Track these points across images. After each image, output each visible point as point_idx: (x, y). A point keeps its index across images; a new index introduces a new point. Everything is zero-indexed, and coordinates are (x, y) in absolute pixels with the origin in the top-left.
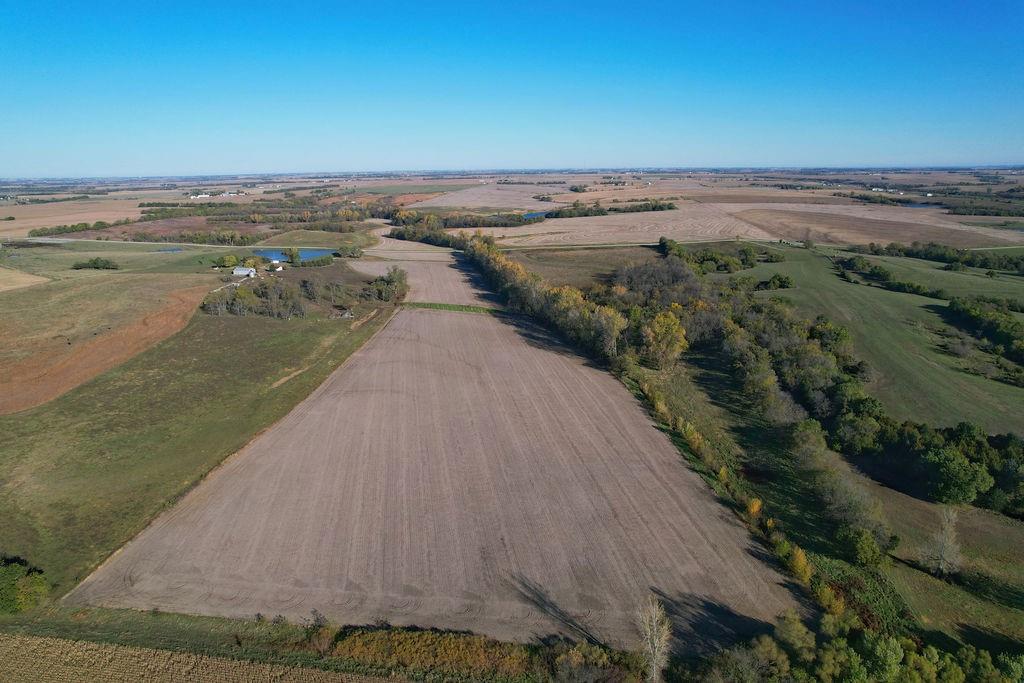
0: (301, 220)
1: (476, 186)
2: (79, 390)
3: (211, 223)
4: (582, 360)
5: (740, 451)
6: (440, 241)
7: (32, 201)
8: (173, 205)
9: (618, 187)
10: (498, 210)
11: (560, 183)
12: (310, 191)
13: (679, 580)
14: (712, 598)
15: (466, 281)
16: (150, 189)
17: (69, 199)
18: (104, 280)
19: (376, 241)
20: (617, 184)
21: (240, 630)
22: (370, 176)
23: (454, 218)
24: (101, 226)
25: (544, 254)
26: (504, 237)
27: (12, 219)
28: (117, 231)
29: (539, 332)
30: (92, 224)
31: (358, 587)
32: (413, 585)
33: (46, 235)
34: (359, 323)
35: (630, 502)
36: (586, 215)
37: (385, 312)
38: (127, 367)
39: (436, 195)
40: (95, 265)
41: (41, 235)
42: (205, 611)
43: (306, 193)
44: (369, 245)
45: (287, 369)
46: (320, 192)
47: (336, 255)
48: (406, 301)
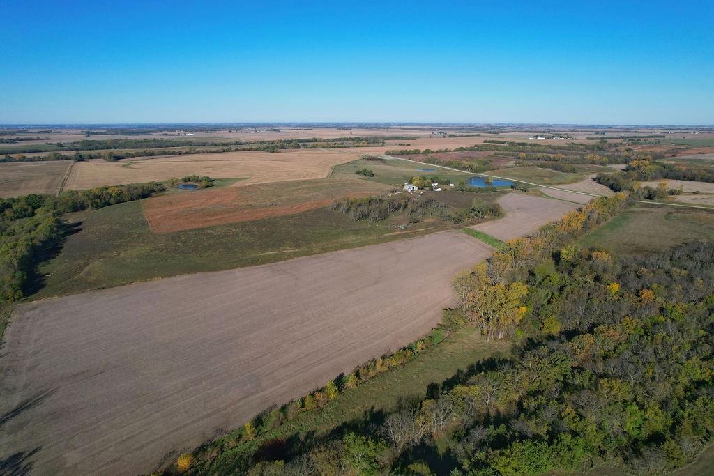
7: (451, 136)
33: (392, 155)
40: (365, 173)
44: (559, 184)
45: (288, 248)
46: (633, 140)
47: (512, 187)
48: (471, 227)
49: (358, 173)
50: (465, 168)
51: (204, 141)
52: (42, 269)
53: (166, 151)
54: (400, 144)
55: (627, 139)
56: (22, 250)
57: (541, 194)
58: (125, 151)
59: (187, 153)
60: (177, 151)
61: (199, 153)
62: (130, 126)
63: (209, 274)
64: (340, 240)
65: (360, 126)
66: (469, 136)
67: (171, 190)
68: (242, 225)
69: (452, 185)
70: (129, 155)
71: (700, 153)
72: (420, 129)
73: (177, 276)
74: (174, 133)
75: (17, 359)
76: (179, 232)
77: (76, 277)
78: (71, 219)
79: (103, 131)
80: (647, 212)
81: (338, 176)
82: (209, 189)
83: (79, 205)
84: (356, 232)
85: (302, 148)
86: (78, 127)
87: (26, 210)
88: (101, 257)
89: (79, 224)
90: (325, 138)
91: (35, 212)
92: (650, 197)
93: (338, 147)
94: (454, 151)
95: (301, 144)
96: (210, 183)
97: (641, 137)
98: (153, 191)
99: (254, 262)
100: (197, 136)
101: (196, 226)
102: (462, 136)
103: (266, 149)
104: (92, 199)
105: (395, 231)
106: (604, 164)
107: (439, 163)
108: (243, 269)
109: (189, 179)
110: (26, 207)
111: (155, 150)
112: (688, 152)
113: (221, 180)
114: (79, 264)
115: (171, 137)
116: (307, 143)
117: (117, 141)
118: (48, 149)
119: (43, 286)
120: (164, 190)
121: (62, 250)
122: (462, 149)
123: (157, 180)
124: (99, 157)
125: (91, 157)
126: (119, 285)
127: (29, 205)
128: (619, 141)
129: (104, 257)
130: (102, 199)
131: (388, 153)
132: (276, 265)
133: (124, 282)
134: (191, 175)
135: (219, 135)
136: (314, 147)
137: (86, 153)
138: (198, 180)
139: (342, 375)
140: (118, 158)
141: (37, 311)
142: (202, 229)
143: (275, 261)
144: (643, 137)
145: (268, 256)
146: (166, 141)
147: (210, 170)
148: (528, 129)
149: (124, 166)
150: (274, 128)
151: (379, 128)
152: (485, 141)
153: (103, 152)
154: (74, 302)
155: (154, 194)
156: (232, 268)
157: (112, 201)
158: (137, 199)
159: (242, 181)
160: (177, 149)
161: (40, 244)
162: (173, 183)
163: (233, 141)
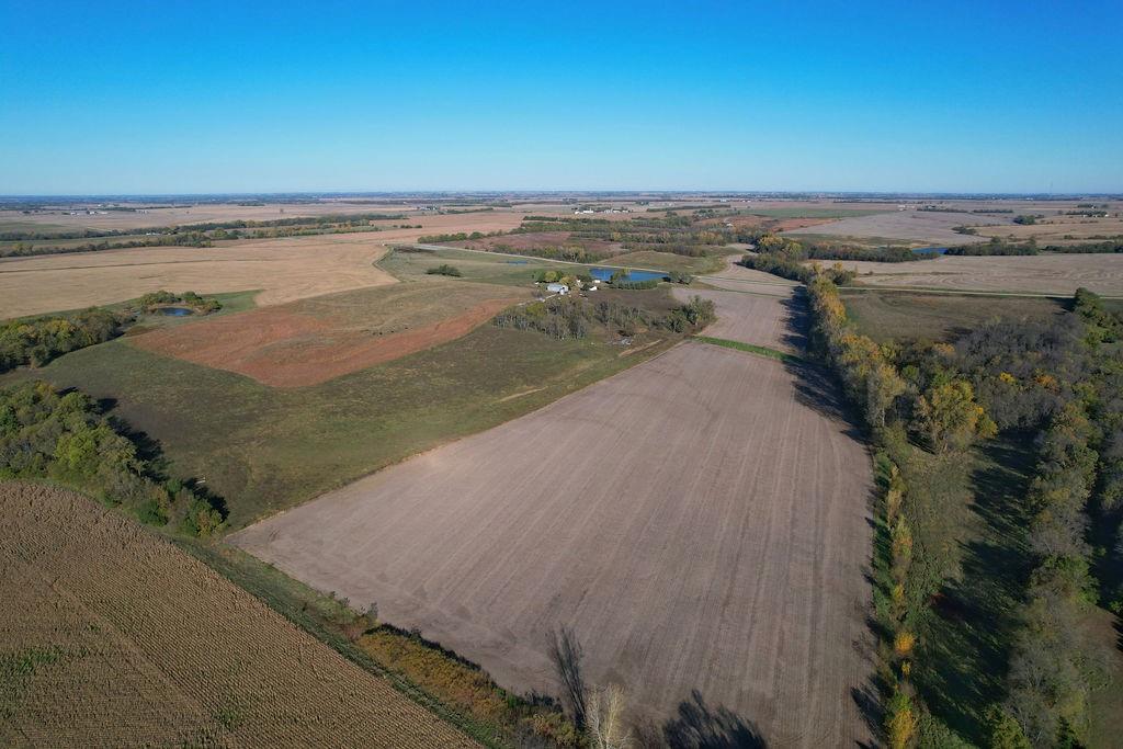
0: (659, 241)
1: (888, 212)
2: (345, 377)
3: (572, 239)
4: (846, 427)
5: (957, 573)
6: (789, 272)
7: (449, 212)
8: (553, 220)
9: (1091, 219)
10: (890, 242)
11: (1004, 211)
12: (694, 210)
13: (734, 694)
14: (755, 727)
15: (784, 320)
16: (552, 203)
17: (477, 211)
18: (439, 285)
19: (722, 267)
20: (1090, 215)
21: (311, 601)
22: (777, 197)
23: (824, 248)
24: (476, 236)
25: (903, 297)
26: (871, 274)
27: (420, 227)
28: (487, 241)
29: (822, 386)
30: (469, 234)
31: (424, 595)
32: (469, 608)
33: (429, 242)
34: (630, 351)
35: (757, 594)
36: (1003, 254)
37: (666, 343)
38: (392, 364)
39: (830, 220)
40: (444, 271)
41: (425, 242)
42: (301, 577)
43: (689, 213)
44: (709, 272)
46: (704, 211)
47: (666, 280)
48: (701, 334)
49: (431, 272)
50: (568, 257)
55: (697, 210)
57: (711, 288)
67: (148, 319)
68: (409, 361)
69: (598, 282)
76: (325, 383)
80: (860, 299)
83: (7, 360)
85: (243, 238)
88: (247, 441)
92: (838, 282)
93: (304, 234)
94: (511, 233)
95: (229, 231)
96: (215, 306)
106: (722, 243)
107: (519, 252)
112: (783, 225)
116: (241, 231)
129: (253, 439)
135: (14, 219)
142: (357, 374)
144: (711, 207)
152: (526, 218)
157: (63, 346)
158: (109, 339)
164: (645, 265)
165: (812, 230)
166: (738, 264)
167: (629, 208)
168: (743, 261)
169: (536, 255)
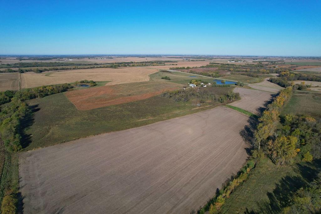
6: (283, 84)
19: (261, 81)
24: (188, 68)
27: (177, 65)
28: (190, 70)
30: (186, 67)
34: (198, 108)
37: (213, 106)
40: (166, 78)
41: (172, 69)
44: (254, 83)
45: (150, 117)
46: (272, 63)
47: (236, 84)
48: (229, 104)
49: (163, 78)
50: (210, 76)
51: (80, 63)
52: (27, 132)
53: (64, 68)
54: (172, 65)
55: (270, 62)
56: (16, 122)
57: (250, 88)
58: (44, 68)
59: (74, 69)
60: (69, 68)
61: (79, 69)
62: (39, 56)
63: (117, 132)
64: (173, 112)
65: (148, 56)
66: (200, 61)
67: (76, 87)
68: (122, 105)
69: (210, 84)
70: (46, 70)
71: (305, 68)
72: (176, 58)
73: (102, 134)
74: (63, 59)
75: (33, 188)
76: (92, 110)
77: (46, 136)
78: (32, 103)
79: (27, 58)
80: (303, 96)
81: (155, 80)
82: (95, 86)
83: (33, 96)
84: (179, 108)
85: (128, 66)
86: (13, 56)
87: (6, 99)
88: (56, 125)
89: (37, 106)
90: (136, 61)
91: (11, 100)
92: (299, 89)
93: (144, 66)
94: (200, 67)
95: (126, 64)
96: (94, 84)
97: (275, 61)
98: (68, 88)
99: (136, 125)
100: (74, 61)
101: (100, 106)
102: (197, 61)
103: (111, 67)
104: (39, 93)
105: (196, 107)
106: (268, 73)
107: (196, 73)
108: (132, 129)
109: (83, 82)
110: (6, 97)
111: (59, 67)
112: (298, 68)
113: (98, 82)
114: (46, 129)
115: (62, 61)
116: (129, 64)
117: (36, 63)
118: (3, 67)
119: (31, 142)
120: (72, 87)
121: (34, 121)
122: (203, 67)
123: (68, 82)
124: (31, 71)
125: (27, 71)
126: (72, 140)
127: (7, 96)
128: (267, 63)
129: (58, 124)
130: (44, 92)
131: (171, 69)
132: (148, 126)
133: (74, 138)
134: (83, 80)
135: (85, 60)
136: (133, 66)
137: (23, 69)
138: (88, 82)
139: (218, 189)
140: (41, 71)
141: (32, 157)
142: (104, 108)
143: (147, 124)
144: (276, 61)
145: (143, 121)
146: (62, 63)
147: (91, 77)
148: (222, 58)
149: (46, 75)
150: (110, 57)
151: (157, 57)
152: (210, 63)
153: (33, 68)
154: (51, 150)
155: (68, 90)
156: (127, 129)
157: (49, 93)
158: (61, 92)
159: (110, 83)
160: (69, 67)
161: (23, 118)
162: (76, 84)
163: (94, 63)
164: (233, 79)
165: (308, 70)
166: (268, 81)
167: (247, 61)
168: (269, 80)
169: (200, 74)
